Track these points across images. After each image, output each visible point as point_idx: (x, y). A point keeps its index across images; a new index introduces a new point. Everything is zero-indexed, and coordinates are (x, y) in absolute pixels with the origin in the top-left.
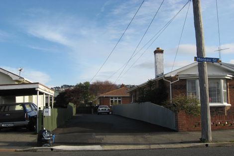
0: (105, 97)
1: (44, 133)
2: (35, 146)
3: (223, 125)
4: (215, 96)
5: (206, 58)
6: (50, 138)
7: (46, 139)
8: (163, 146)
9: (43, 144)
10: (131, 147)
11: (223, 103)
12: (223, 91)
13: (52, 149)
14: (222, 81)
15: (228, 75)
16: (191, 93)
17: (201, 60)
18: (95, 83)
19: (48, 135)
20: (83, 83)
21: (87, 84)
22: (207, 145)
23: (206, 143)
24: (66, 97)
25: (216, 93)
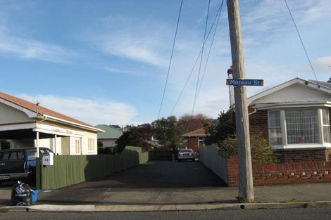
0: (191, 137)
1: (17, 188)
2: (8, 205)
3: (298, 176)
4: (311, 134)
5: (245, 80)
6: (25, 195)
7: (20, 195)
8: (180, 207)
9: (17, 202)
10: (135, 208)
11: (322, 143)
12: (322, 125)
13: (27, 209)
14: (321, 110)
15: (328, 102)
16: (275, 130)
17: (237, 83)
18: (184, 118)
19: (23, 191)
20: (166, 118)
21: (172, 119)
22: (242, 207)
23: (240, 204)
24: (130, 138)
25: (313, 128)
